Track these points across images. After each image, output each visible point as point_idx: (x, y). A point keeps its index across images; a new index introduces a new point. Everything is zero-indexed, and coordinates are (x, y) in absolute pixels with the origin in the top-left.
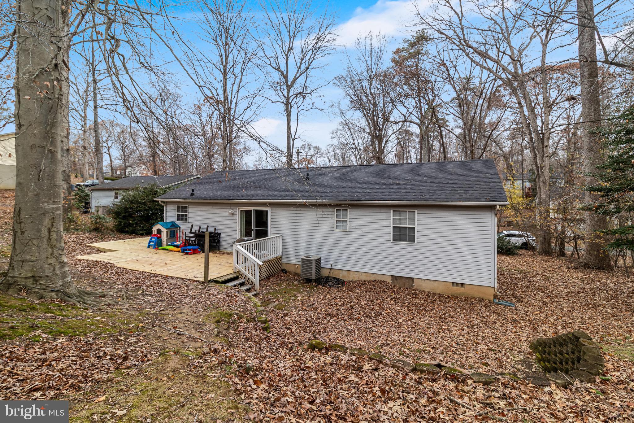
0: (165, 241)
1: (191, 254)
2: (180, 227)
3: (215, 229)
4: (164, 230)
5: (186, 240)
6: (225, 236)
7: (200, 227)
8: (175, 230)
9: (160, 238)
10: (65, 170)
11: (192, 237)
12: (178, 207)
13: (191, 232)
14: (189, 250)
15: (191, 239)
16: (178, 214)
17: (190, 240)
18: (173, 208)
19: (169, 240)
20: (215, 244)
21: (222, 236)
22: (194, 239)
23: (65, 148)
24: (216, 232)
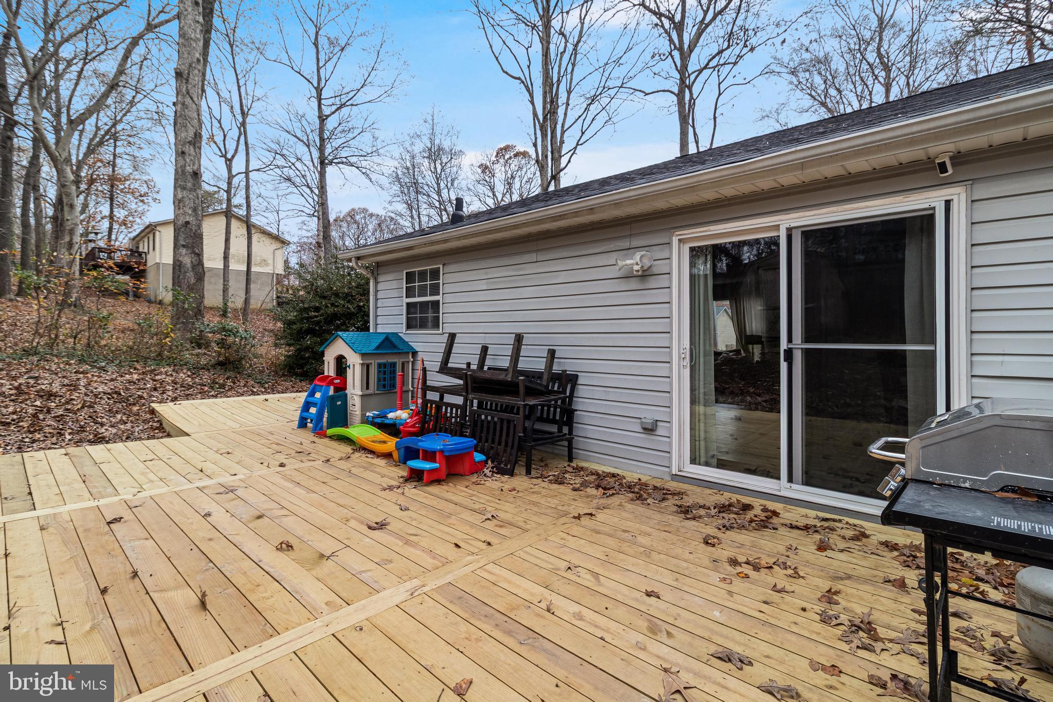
0: (357, 401)
1: (436, 479)
2: (415, 353)
3: (552, 353)
4: (354, 360)
5: (425, 402)
6: (598, 393)
7: (485, 349)
8: (398, 361)
9: (341, 388)
10: (187, 223)
11: (452, 391)
12: (410, 277)
13: (444, 369)
14: (430, 456)
15: (448, 398)
16: (408, 304)
17: (440, 404)
18: (394, 285)
19: (374, 401)
20: (554, 428)
21: (581, 391)
22: (459, 400)
23: (189, 169)
24: (556, 368)
